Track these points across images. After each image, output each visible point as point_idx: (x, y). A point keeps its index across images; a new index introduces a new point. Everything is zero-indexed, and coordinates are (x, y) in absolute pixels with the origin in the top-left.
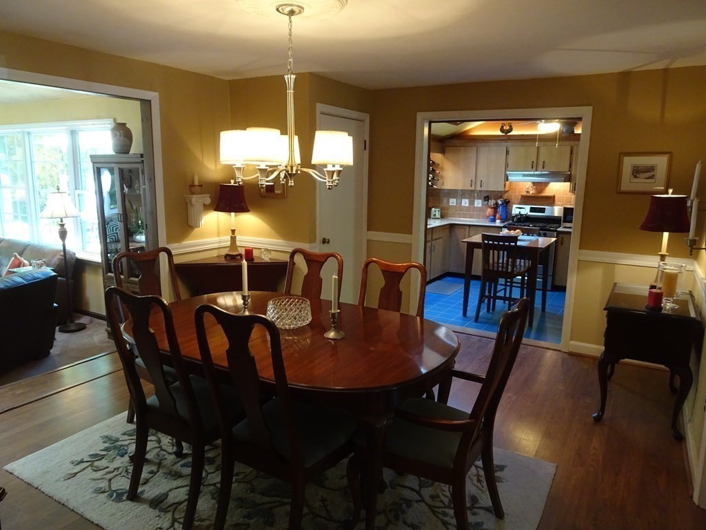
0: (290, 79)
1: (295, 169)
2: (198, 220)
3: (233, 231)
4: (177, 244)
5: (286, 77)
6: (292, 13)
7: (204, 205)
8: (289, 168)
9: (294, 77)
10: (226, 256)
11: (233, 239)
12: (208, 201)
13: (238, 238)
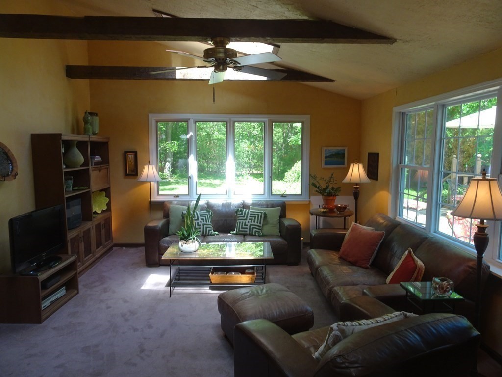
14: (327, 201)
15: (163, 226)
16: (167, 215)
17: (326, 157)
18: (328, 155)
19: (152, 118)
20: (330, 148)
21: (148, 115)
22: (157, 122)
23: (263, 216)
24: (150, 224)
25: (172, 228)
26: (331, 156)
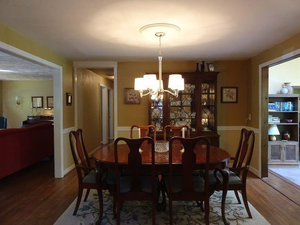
0: (160, 58)
1: (162, 90)
5: (159, 57)
6: (161, 36)
8: (160, 90)
9: (162, 57)
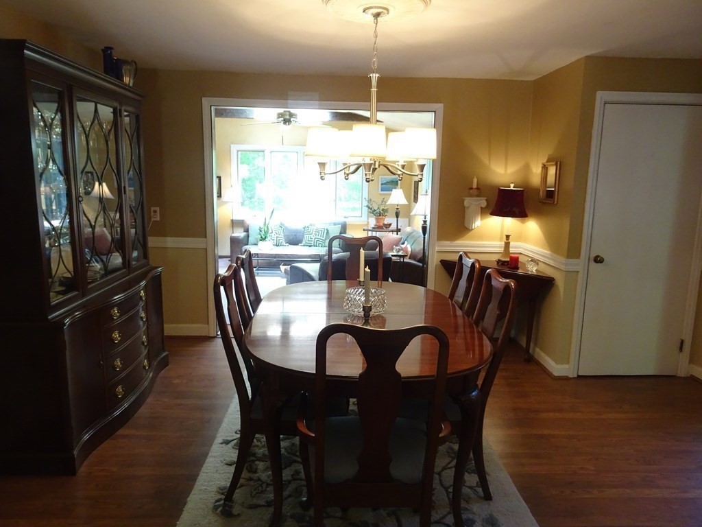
0: (374, 77)
2: (472, 221)
3: (508, 237)
4: (449, 242)
6: (378, 15)
7: (482, 208)
10: (499, 262)
11: (507, 245)
12: (484, 204)
13: (512, 244)
14: (377, 220)
15: (244, 237)
16: (247, 230)
17: (382, 184)
18: (384, 182)
19: (234, 148)
20: (385, 177)
21: (230, 147)
22: (238, 151)
23: (326, 231)
24: (234, 235)
25: (251, 239)
26: (387, 183)
